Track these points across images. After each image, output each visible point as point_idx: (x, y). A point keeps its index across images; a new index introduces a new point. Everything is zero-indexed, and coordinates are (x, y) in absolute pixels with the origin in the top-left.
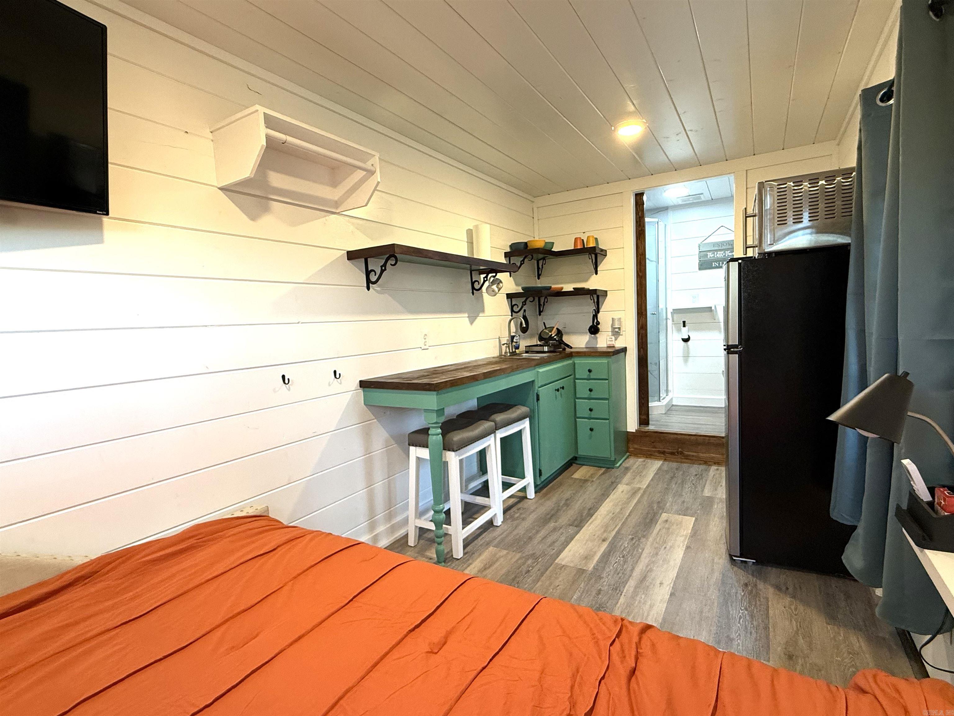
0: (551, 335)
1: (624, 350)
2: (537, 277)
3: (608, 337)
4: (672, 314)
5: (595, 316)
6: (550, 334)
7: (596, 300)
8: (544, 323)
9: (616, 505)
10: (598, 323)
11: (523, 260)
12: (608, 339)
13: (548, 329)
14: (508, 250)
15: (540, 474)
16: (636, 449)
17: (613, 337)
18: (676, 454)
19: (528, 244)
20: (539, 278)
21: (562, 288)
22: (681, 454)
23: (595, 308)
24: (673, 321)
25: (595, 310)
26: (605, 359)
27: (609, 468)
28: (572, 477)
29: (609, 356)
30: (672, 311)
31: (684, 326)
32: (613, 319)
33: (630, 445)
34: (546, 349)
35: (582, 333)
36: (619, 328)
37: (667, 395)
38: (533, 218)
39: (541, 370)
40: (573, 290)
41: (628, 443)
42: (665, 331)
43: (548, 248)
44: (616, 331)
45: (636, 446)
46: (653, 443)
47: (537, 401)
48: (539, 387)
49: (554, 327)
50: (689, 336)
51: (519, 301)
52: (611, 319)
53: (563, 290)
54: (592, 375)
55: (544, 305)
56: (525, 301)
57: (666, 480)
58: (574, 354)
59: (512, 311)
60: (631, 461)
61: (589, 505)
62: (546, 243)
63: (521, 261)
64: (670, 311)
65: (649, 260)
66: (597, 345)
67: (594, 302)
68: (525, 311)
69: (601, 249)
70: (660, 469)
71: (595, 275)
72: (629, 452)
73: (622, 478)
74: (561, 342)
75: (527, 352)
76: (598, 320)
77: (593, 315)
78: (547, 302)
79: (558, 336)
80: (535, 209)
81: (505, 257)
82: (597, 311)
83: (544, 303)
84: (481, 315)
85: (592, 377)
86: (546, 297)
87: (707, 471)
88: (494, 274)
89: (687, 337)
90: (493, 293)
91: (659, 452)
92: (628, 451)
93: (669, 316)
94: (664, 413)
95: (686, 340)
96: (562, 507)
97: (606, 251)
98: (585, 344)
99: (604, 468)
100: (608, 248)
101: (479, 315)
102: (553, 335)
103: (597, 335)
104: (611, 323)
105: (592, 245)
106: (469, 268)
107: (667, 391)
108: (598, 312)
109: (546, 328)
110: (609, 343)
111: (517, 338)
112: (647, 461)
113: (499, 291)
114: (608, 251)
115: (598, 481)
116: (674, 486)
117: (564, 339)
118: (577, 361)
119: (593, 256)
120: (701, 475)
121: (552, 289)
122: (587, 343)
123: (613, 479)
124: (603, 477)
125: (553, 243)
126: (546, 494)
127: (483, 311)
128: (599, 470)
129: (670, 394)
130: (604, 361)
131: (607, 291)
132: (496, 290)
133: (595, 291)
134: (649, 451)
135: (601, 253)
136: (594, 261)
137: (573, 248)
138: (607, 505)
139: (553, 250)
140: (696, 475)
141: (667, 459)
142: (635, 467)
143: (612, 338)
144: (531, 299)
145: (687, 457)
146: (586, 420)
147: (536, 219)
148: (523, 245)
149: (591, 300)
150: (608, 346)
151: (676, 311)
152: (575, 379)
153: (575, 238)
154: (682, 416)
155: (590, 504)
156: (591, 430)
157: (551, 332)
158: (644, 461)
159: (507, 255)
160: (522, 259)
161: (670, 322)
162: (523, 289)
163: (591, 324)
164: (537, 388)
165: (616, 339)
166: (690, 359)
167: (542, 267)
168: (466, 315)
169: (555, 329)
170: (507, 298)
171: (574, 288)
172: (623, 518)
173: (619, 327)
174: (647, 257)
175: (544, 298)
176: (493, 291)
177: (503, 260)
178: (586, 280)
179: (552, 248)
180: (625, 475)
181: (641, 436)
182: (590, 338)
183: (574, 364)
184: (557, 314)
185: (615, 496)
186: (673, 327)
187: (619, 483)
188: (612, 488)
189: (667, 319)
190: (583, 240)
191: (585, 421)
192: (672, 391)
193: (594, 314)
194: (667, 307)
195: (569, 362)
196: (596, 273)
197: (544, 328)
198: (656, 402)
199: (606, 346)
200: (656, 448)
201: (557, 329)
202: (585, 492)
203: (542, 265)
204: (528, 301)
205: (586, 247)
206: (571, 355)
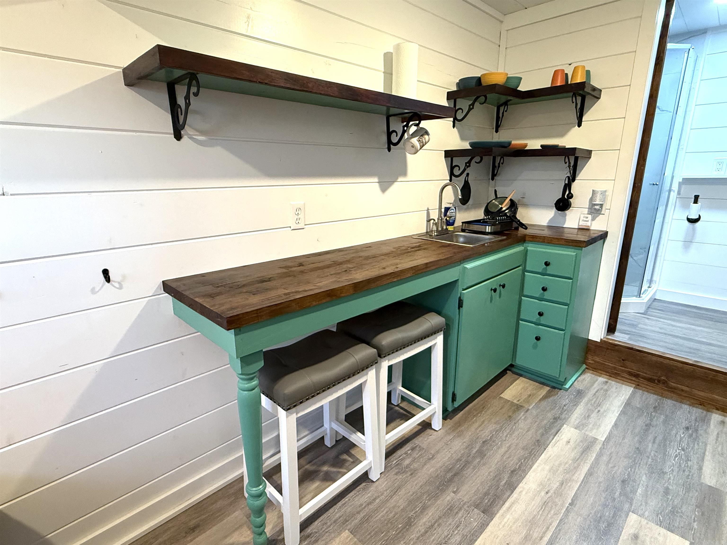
0: (502, 208)
1: (604, 236)
2: (494, 130)
3: (582, 216)
4: (680, 184)
5: (568, 186)
6: (500, 206)
7: (572, 164)
8: (496, 191)
9: (553, 471)
10: (571, 196)
11: (473, 104)
12: (582, 218)
13: (498, 200)
14: (454, 88)
15: (454, 399)
16: (595, 362)
17: (590, 217)
18: (656, 381)
19: (482, 81)
20: (497, 131)
21: (526, 145)
22: (664, 383)
23: (569, 175)
24: (679, 193)
25: (568, 177)
26: (573, 250)
27: (554, 388)
28: (502, 396)
29: (580, 247)
30: (681, 181)
31: (696, 202)
32: (593, 190)
33: (590, 357)
34: (488, 229)
35: (546, 207)
36: (601, 205)
37: (649, 287)
38: (499, 46)
39: (470, 265)
40: (540, 148)
41: (586, 353)
42: (665, 206)
43: (512, 85)
44: (595, 209)
45: (597, 359)
46: (623, 360)
47: (459, 308)
48: (464, 290)
49: (507, 198)
50: (700, 216)
51: (460, 162)
52: (592, 191)
53: (527, 148)
54: (550, 270)
55: (499, 167)
56: (469, 162)
57: (637, 431)
58: (527, 238)
59: (452, 174)
60: (588, 377)
61: (512, 463)
62: (508, 78)
63: (470, 106)
64: (678, 179)
65: (659, 109)
66: (564, 223)
67: (569, 166)
68: (468, 174)
69: (593, 86)
70: (628, 404)
71: (577, 127)
72: (586, 365)
73: (570, 412)
74: (513, 218)
75: (463, 231)
76: (572, 192)
77: (565, 184)
78: (502, 164)
79: (510, 211)
80: (504, 33)
81: (448, 99)
82: (572, 178)
83: (499, 164)
84: (400, 179)
85: (548, 272)
86: (502, 157)
87: (705, 421)
88: (417, 122)
89: (695, 217)
90: (413, 150)
91: (630, 374)
92: (584, 362)
93: (675, 187)
94: (642, 312)
95: (692, 221)
96: (474, 458)
97: (601, 91)
98: (547, 221)
99: (547, 385)
100: (603, 87)
101: (397, 179)
102: (504, 209)
103: (567, 212)
104: (591, 196)
105: (579, 80)
106: (385, 112)
107: (651, 281)
108: (574, 180)
109: (496, 197)
110: (581, 223)
111: (452, 211)
112: (610, 384)
113: (421, 147)
114: (603, 90)
115: (534, 412)
116: (650, 445)
117: (518, 216)
118: (531, 247)
119: (579, 99)
120: (696, 431)
121: (511, 146)
122: (550, 221)
123: (556, 412)
124: (544, 403)
125: (521, 79)
126: (459, 424)
127: (404, 173)
128: (541, 388)
129: (653, 285)
130: (570, 252)
131: (592, 151)
132: (418, 145)
133: (574, 150)
134: (615, 368)
135: (593, 93)
136: (579, 106)
137: (550, 86)
138: (540, 468)
139: (519, 89)
140: (687, 428)
141: (640, 384)
142: (593, 391)
143: (587, 218)
144: (477, 159)
145: (673, 390)
146: (533, 325)
147: (502, 48)
148: (474, 83)
149: (566, 163)
150: (580, 227)
151: (687, 181)
152: (525, 270)
153: (555, 71)
154: (669, 322)
155: (515, 459)
156: (538, 339)
157: (501, 205)
158: (607, 382)
159: (450, 96)
160: (471, 102)
161: (674, 195)
162: (471, 144)
163: (561, 196)
164: (460, 289)
165: (593, 219)
166: (694, 245)
167: (503, 116)
168: (376, 180)
169: (508, 200)
170: (446, 157)
171: (542, 146)
172: (562, 505)
173: (601, 203)
174: (658, 104)
175: (500, 157)
176: (413, 147)
177: (444, 102)
178: (562, 134)
179: (518, 88)
180: (576, 405)
181: (608, 349)
182: (555, 215)
183: (526, 253)
184: (515, 180)
185: (555, 449)
186: (677, 201)
187: (565, 421)
188: (554, 431)
189: (670, 191)
190: (567, 75)
191: (531, 326)
192: (657, 283)
193: (567, 182)
194: (674, 175)
195: (519, 249)
196: (579, 125)
197: (493, 197)
198: (635, 298)
199: (577, 227)
200: (625, 368)
201: (511, 200)
202: (512, 431)
203: (503, 113)
204: (473, 162)
205: (569, 83)
206: (523, 240)
